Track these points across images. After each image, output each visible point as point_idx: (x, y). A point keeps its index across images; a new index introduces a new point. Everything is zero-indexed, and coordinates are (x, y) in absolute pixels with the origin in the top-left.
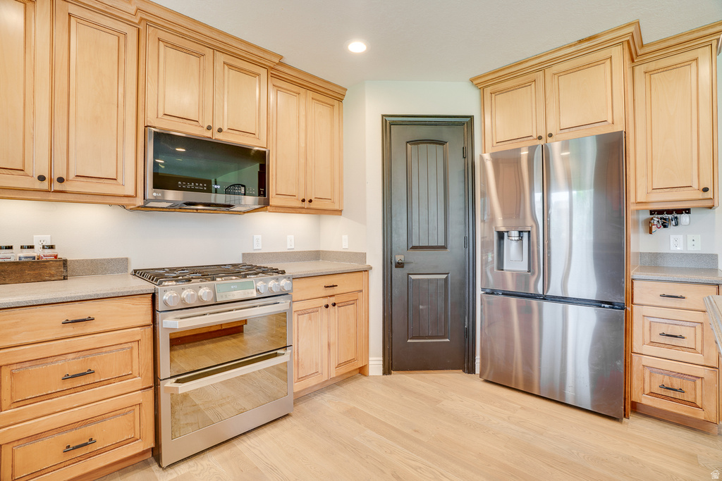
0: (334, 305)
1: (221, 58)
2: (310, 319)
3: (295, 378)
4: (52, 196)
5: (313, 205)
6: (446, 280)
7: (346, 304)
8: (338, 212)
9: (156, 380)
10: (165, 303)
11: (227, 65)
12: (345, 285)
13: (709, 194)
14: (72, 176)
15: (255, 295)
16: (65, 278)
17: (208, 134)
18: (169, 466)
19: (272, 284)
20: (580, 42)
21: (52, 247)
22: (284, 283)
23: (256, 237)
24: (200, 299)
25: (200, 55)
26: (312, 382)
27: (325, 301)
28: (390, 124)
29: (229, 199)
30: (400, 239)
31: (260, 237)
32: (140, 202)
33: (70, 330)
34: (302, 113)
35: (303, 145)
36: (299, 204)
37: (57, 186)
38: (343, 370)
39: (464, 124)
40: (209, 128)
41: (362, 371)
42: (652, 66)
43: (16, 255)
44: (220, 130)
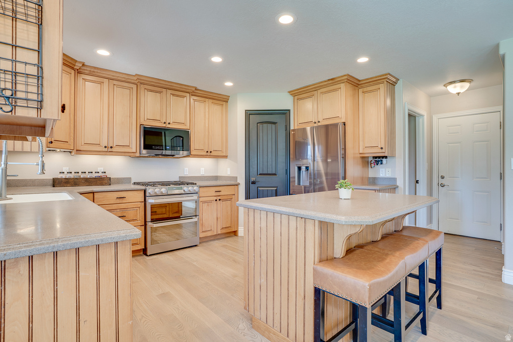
0: (220, 200)
1: (169, 92)
2: (208, 205)
3: (200, 231)
4: (108, 153)
5: (212, 154)
6: (276, 190)
7: (226, 200)
8: (226, 157)
9: (145, 222)
10: (149, 193)
11: (172, 94)
12: (225, 191)
13: (383, 150)
14: (114, 146)
15: (183, 192)
16: (110, 185)
17: (164, 125)
18: (150, 255)
19: (190, 188)
20: (329, 80)
21: (105, 172)
22: (196, 188)
23: (185, 169)
24: (162, 192)
25: (160, 92)
26: (209, 234)
27: (215, 198)
28: (249, 114)
29: (173, 152)
30: (253, 171)
31: (187, 169)
32: (138, 154)
33: (119, 201)
34: (207, 110)
35: (207, 126)
36: (205, 153)
37: (110, 150)
38: (224, 231)
39: (285, 113)
40: (165, 123)
41: (235, 233)
42: (365, 89)
43: (94, 175)
44: (169, 123)
